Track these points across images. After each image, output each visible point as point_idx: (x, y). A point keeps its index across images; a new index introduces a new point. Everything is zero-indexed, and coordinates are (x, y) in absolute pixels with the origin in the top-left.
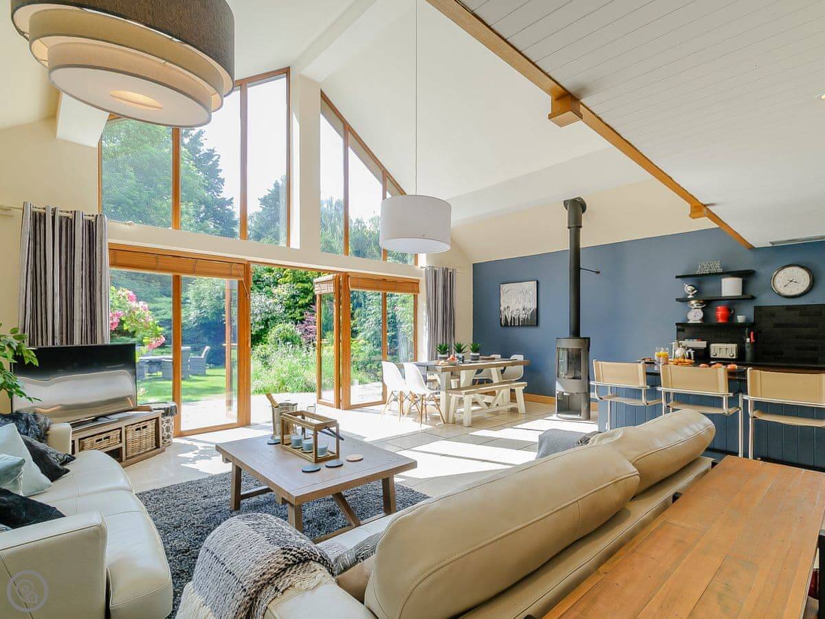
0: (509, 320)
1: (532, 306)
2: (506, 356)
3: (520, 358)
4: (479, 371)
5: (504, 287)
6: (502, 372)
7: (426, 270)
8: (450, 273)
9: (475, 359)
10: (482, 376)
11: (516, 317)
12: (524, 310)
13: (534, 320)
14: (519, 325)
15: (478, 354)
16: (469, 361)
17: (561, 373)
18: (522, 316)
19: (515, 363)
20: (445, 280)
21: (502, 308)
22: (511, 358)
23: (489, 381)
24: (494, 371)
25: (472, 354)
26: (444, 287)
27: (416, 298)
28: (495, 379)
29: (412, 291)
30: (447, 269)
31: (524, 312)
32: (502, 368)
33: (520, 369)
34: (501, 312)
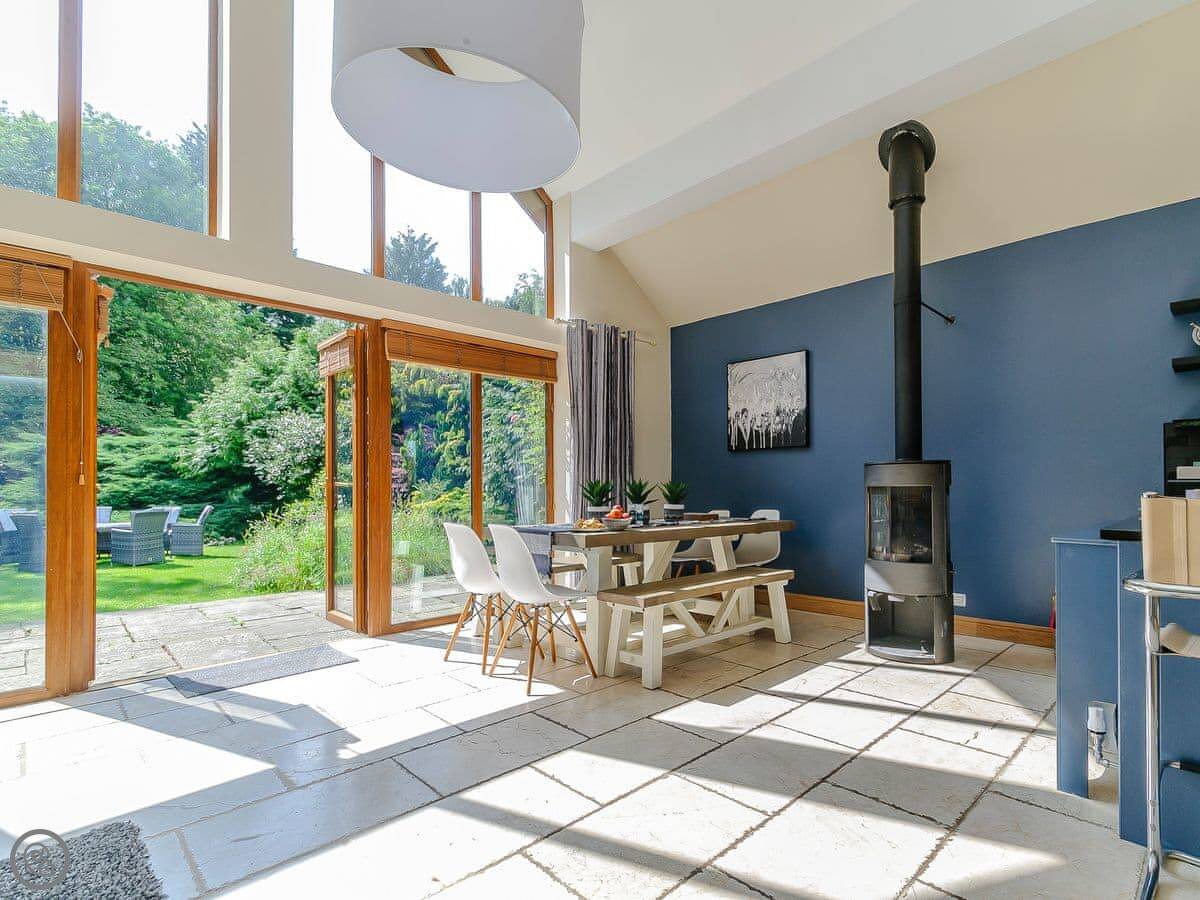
0: (746, 439)
1: (798, 404)
2: (741, 510)
3: (773, 515)
4: (684, 545)
5: (736, 371)
6: (736, 544)
7: (569, 328)
8: (624, 340)
9: (674, 517)
10: (692, 554)
11: (762, 431)
12: (778, 414)
13: (800, 435)
14: (768, 448)
15: (681, 507)
16: (663, 521)
17: (879, 548)
18: (774, 428)
19: (763, 527)
20: (610, 353)
21: (731, 414)
22: (753, 517)
23: (706, 568)
24: (717, 544)
25: (668, 506)
26: (610, 367)
27: (549, 390)
28: (721, 563)
29: (541, 376)
30: (615, 330)
31: (778, 419)
32: (736, 537)
33: (772, 541)
34: (729, 421)
